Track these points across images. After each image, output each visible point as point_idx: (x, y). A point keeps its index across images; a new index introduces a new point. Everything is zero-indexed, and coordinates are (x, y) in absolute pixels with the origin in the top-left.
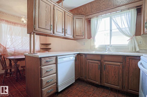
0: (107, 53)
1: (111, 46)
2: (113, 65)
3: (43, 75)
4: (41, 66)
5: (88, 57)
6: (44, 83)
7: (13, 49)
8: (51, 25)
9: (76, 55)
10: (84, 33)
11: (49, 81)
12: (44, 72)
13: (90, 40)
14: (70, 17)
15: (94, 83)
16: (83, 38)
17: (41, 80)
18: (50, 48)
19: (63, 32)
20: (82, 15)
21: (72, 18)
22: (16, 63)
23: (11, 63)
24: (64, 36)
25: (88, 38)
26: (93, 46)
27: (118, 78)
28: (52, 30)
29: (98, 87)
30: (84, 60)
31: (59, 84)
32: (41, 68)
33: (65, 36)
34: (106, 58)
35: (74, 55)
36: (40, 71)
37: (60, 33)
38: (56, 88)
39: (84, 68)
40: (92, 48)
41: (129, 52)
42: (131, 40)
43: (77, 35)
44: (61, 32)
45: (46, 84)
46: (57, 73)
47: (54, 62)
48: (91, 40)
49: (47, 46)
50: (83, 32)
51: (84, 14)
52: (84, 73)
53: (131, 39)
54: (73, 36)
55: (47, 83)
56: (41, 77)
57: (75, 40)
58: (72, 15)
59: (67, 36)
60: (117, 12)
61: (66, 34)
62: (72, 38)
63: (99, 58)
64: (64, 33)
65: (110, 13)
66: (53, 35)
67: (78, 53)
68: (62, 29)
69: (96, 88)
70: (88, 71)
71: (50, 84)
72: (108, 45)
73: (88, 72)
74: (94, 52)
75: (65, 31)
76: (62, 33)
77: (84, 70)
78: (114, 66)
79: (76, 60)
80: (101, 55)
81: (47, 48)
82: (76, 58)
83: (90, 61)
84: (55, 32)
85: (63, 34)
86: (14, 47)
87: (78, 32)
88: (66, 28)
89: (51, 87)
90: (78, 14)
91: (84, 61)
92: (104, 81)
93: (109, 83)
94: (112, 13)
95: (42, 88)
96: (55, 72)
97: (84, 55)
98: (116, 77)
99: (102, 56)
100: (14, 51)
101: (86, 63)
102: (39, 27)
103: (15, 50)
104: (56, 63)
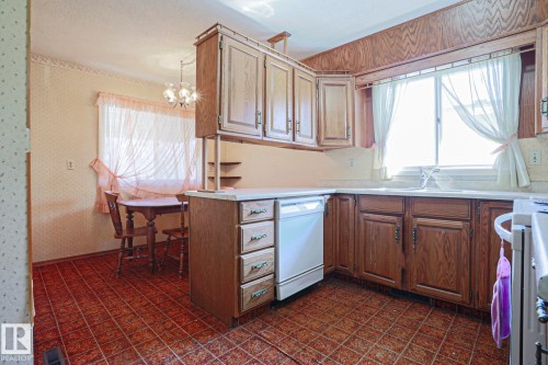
0: (423, 191)
1: (438, 171)
2: (440, 230)
3: (245, 248)
4: (239, 223)
5: (364, 204)
6: (246, 270)
7: (134, 178)
8: (257, 114)
9: (328, 197)
10: (351, 129)
11: (259, 264)
12: (246, 239)
13: (368, 150)
14: (309, 84)
15: (383, 286)
16: (349, 146)
17: (240, 259)
18: (239, 178)
19: (288, 130)
20: (344, 73)
21: (314, 86)
22: (151, 220)
23: (132, 222)
24: (291, 142)
25: (362, 146)
26: (380, 170)
27: (457, 269)
28: (260, 126)
29: (395, 298)
30: (351, 212)
31: (281, 279)
32: (239, 228)
33: (294, 140)
34: (418, 208)
35: (322, 198)
36: (236, 237)
37: (281, 132)
38: (272, 289)
39: (351, 238)
40: (378, 176)
41: (499, 190)
42: (503, 151)
43: (328, 136)
44: (285, 129)
45: (250, 273)
46: (275, 246)
47: (270, 214)
48: (373, 151)
49: (226, 171)
50: (348, 128)
51: (352, 69)
52: (351, 254)
53: (502, 147)
54: (318, 141)
55: (254, 269)
56: (239, 252)
57: (321, 151)
58: (314, 75)
59: (300, 140)
60: (455, 64)
61: (297, 136)
62: (315, 146)
63: (398, 208)
64: (291, 132)
65: (433, 69)
66: (265, 139)
67: (333, 191)
68: (288, 121)
69: (388, 300)
70: (365, 247)
71: (259, 273)
72: (430, 168)
73: (365, 252)
74: (382, 190)
75: (293, 127)
76: (287, 132)
77: (351, 243)
78: (443, 231)
79: (326, 214)
80: (405, 197)
81: (228, 175)
82: (326, 205)
83: (371, 216)
84: (269, 132)
85: (290, 136)
86: (136, 175)
87: (333, 129)
88: (297, 118)
89: (261, 284)
90: (332, 73)
91: (351, 217)
92: (415, 279)
93: (430, 283)
94: (438, 68)
95: (240, 282)
96: (272, 243)
97: (351, 199)
98: (449, 264)
99: (406, 200)
100: (134, 185)
101: (359, 222)
102: (229, 121)
103: (138, 184)
104: (275, 219)
